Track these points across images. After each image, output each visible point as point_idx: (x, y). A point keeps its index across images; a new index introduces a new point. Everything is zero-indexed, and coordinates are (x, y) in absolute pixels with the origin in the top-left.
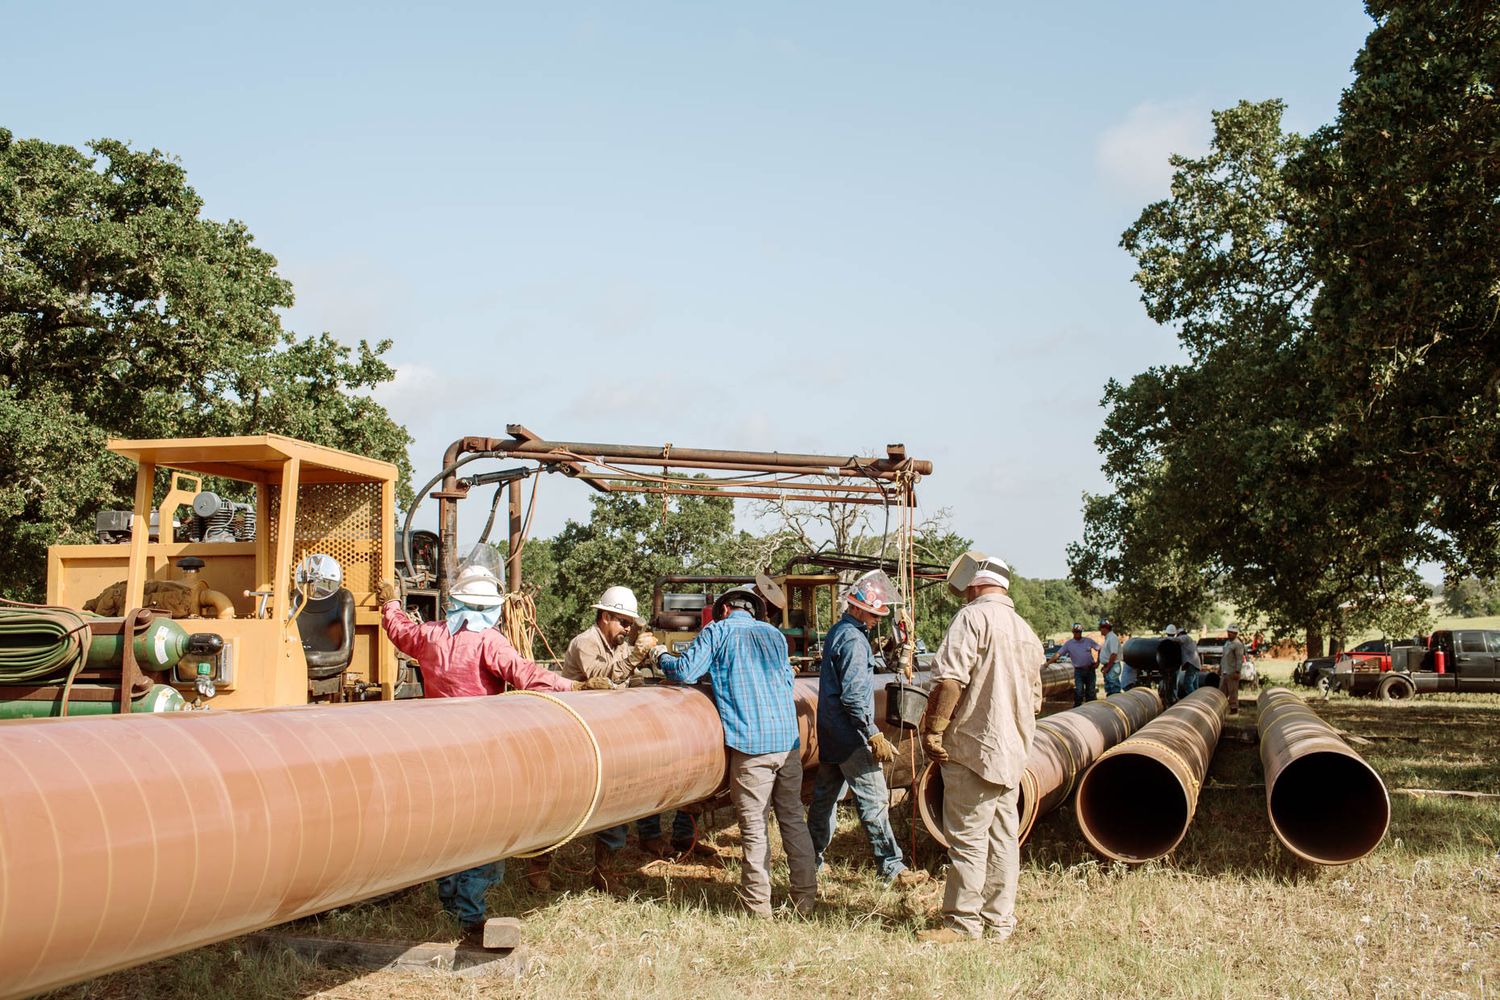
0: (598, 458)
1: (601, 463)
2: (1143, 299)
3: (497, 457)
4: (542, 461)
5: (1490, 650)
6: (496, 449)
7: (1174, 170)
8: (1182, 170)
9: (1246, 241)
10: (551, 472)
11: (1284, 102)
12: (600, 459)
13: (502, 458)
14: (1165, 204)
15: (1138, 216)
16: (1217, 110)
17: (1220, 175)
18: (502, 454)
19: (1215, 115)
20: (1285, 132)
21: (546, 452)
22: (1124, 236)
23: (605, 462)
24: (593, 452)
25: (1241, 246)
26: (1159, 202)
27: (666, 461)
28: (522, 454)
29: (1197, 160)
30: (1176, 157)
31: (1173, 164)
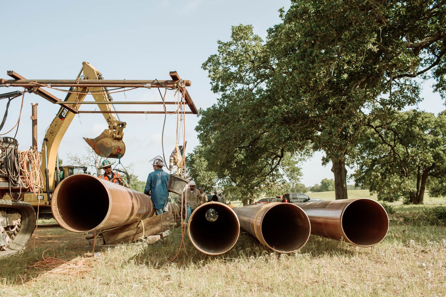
0: (48, 84)
1: (49, 87)
2: (211, 83)
3: (6, 86)
4: (26, 87)
5: (299, 199)
6: (6, 83)
7: (218, 45)
8: (221, 45)
9: (244, 65)
10: (30, 92)
11: (253, 26)
12: (49, 85)
13: (8, 87)
14: (216, 55)
15: (207, 59)
16: (233, 26)
17: (233, 48)
18: (7, 85)
19: (233, 27)
20: (254, 34)
21: (27, 83)
22: (203, 64)
23: (52, 86)
24: (46, 83)
25: (243, 66)
26: (214, 55)
27: (78, 84)
28: (16, 84)
29: (226, 43)
30: (219, 41)
31: (218, 43)
